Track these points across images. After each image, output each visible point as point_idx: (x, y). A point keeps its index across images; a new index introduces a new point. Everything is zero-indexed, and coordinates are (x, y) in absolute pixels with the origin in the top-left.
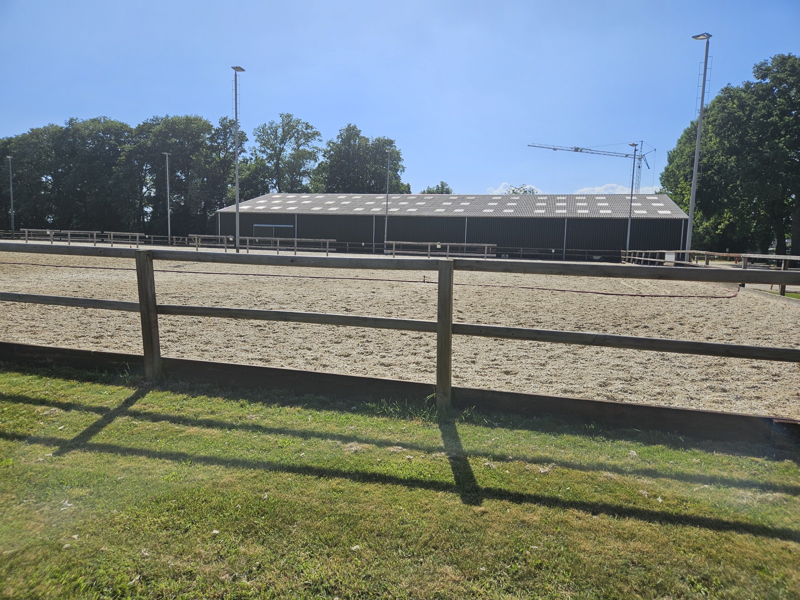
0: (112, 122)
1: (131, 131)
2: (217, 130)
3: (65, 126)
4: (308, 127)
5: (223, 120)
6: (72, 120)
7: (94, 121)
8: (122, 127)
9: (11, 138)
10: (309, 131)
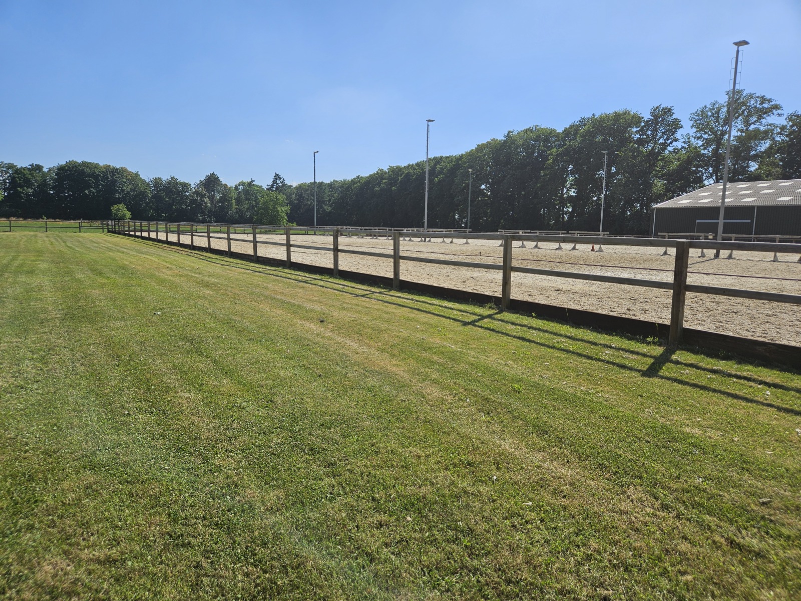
0: (542, 129)
1: (558, 135)
2: (648, 122)
3: (503, 139)
4: (763, 100)
5: (655, 110)
6: (509, 132)
7: (526, 131)
8: (551, 133)
9: (462, 155)
10: (765, 105)
